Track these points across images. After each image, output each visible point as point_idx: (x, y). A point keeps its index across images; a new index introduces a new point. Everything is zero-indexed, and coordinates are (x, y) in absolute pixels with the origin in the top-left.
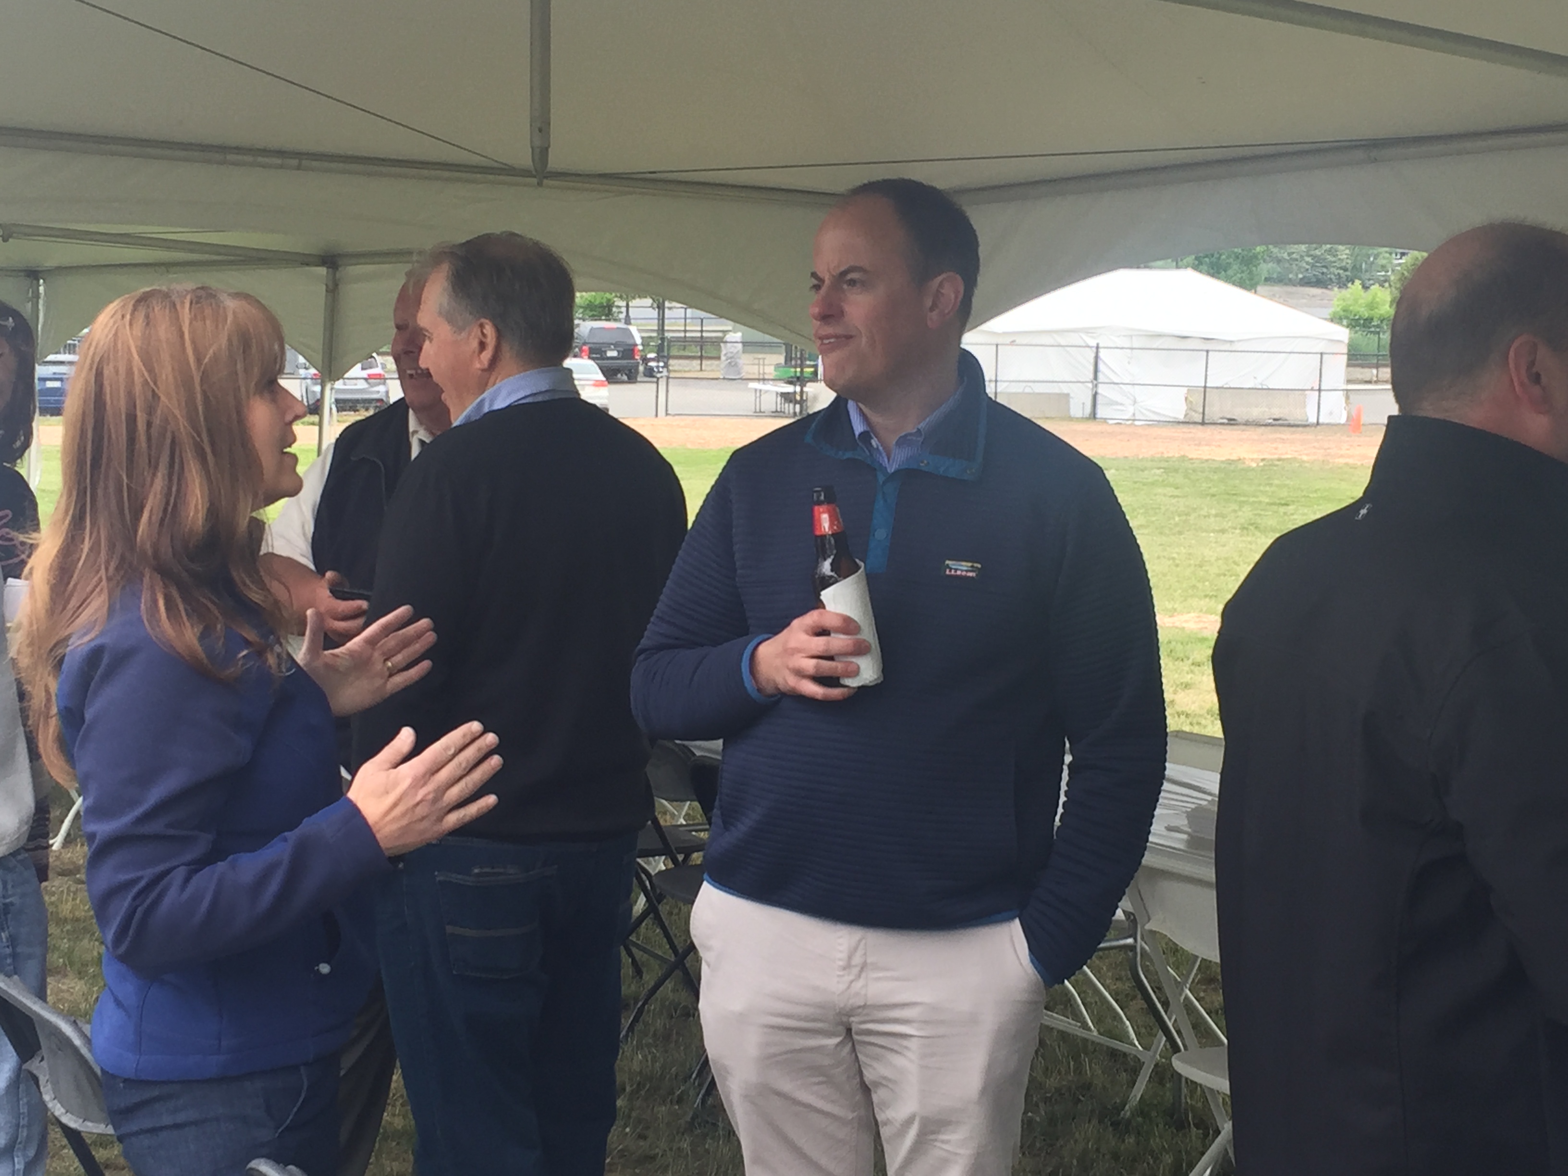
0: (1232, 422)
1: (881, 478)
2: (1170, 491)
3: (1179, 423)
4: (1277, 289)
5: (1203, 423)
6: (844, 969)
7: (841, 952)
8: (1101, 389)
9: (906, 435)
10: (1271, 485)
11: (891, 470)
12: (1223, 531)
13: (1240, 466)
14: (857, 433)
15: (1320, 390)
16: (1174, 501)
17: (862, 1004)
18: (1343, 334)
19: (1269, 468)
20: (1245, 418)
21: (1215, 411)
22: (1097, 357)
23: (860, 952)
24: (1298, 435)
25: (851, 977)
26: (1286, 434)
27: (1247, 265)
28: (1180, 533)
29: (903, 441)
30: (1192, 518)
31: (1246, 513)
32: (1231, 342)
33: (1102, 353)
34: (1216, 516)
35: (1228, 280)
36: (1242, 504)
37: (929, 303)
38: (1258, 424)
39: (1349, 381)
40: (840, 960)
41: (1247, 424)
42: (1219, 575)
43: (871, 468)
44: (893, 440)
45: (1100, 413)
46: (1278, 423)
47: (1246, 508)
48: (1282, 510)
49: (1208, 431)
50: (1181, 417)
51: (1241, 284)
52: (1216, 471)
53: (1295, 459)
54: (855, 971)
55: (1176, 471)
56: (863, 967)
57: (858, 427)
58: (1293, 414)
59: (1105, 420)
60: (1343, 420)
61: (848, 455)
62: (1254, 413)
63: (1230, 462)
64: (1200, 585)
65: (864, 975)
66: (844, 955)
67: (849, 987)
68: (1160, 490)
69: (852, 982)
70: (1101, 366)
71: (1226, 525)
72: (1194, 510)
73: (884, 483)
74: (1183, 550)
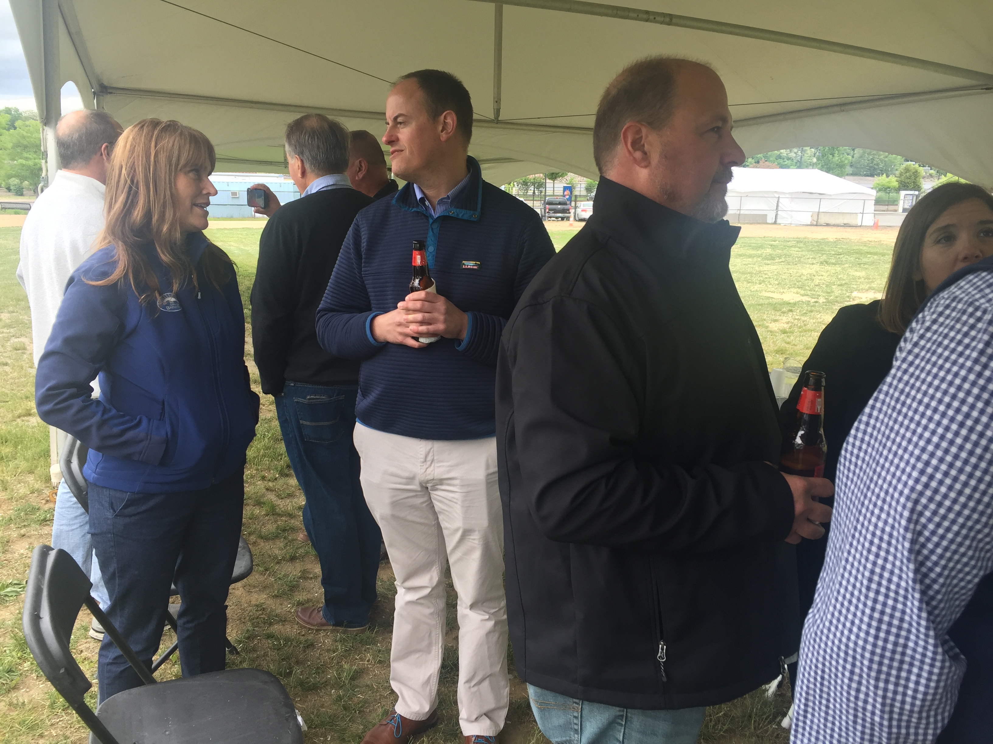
0: (828, 225)
1: (431, 221)
2: (797, 249)
3: (808, 225)
4: (856, 177)
5: (816, 225)
6: (423, 462)
7: (421, 454)
8: (779, 213)
9: (442, 199)
10: (836, 247)
11: (436, 216)
12: (813, 264)
13: (827, 240)
14: (418, 199)
15: (863, 213)
16: (797, 253)
17: (432, 478)
18: (874, 192)
19: (837, 242)
20: (834, 223)
21: (822, 221)
22: (778, 202)
23: (431, 454)
24: (853, 230)
25: (427, 466)
26: (848, 229)
27: (841, 168)
28: (796, 264)
29: (441, 202)
30: (802, 259)
31: (824, 257)
32: (830, 195)
33: (781, 200)
34: (812, 258)
35: (833, 174)
36: (823, 254)
37: (440, 128)
38: (838, 226)
39: (875, 211)
40: (421, 458)
41: (834, 225)
42: (806, 280)
43: (426, 216)
44: (436, 201)
45: (778, 221)
46: (846, 225)
47: (824, 256)
48: (838, 257)
49: (819, 228)
50: (809, 223)
51: (838, 175)
52: (816, 242)
53: (848, 238)
54: (429, 463)
55: (801, 242)
56: (433, 461)
57: (419, 195)
58: (852, 222)
59: (780, 224)
60: (872, 224)
61: (415, 209)
62: (837, 222)
63: (823, 239)
64: (797, 284)
65: (433, 465)
66: (423, 456)
67: (426, 471)
68: (793, 249)
69: (427, 468)
70: (780, 204)
71: (815, 262)
72: (804, 256)
73: (433, 223)
74: (795, 271)
